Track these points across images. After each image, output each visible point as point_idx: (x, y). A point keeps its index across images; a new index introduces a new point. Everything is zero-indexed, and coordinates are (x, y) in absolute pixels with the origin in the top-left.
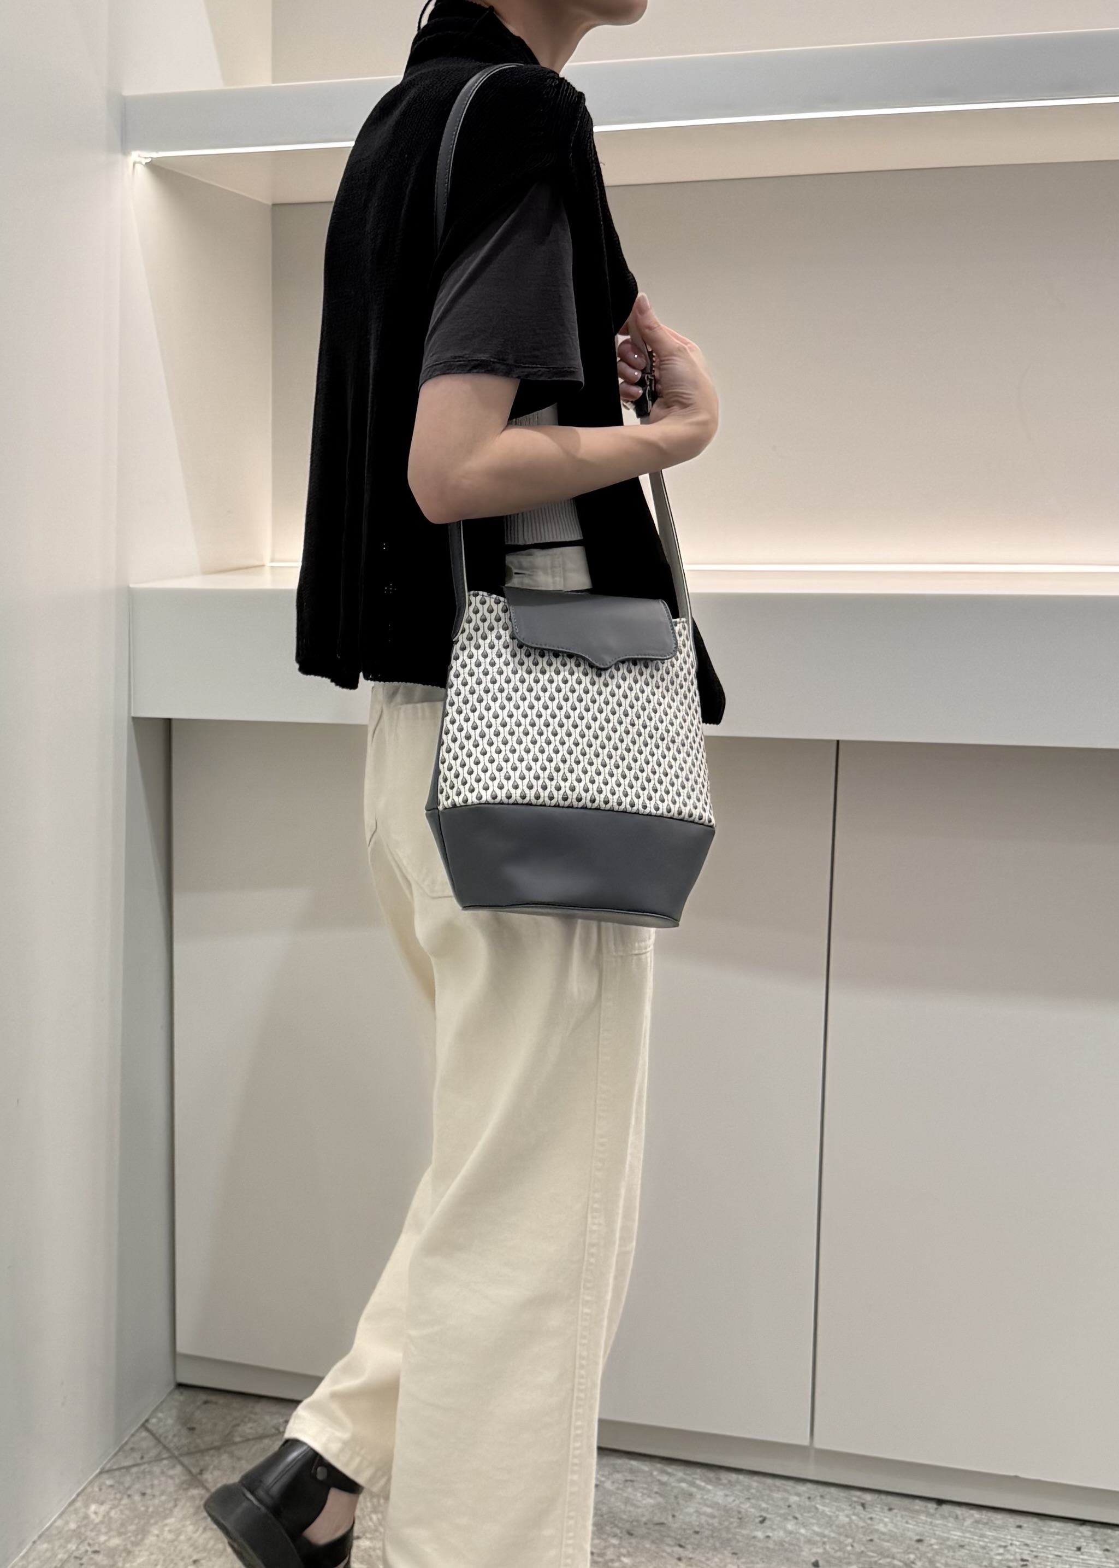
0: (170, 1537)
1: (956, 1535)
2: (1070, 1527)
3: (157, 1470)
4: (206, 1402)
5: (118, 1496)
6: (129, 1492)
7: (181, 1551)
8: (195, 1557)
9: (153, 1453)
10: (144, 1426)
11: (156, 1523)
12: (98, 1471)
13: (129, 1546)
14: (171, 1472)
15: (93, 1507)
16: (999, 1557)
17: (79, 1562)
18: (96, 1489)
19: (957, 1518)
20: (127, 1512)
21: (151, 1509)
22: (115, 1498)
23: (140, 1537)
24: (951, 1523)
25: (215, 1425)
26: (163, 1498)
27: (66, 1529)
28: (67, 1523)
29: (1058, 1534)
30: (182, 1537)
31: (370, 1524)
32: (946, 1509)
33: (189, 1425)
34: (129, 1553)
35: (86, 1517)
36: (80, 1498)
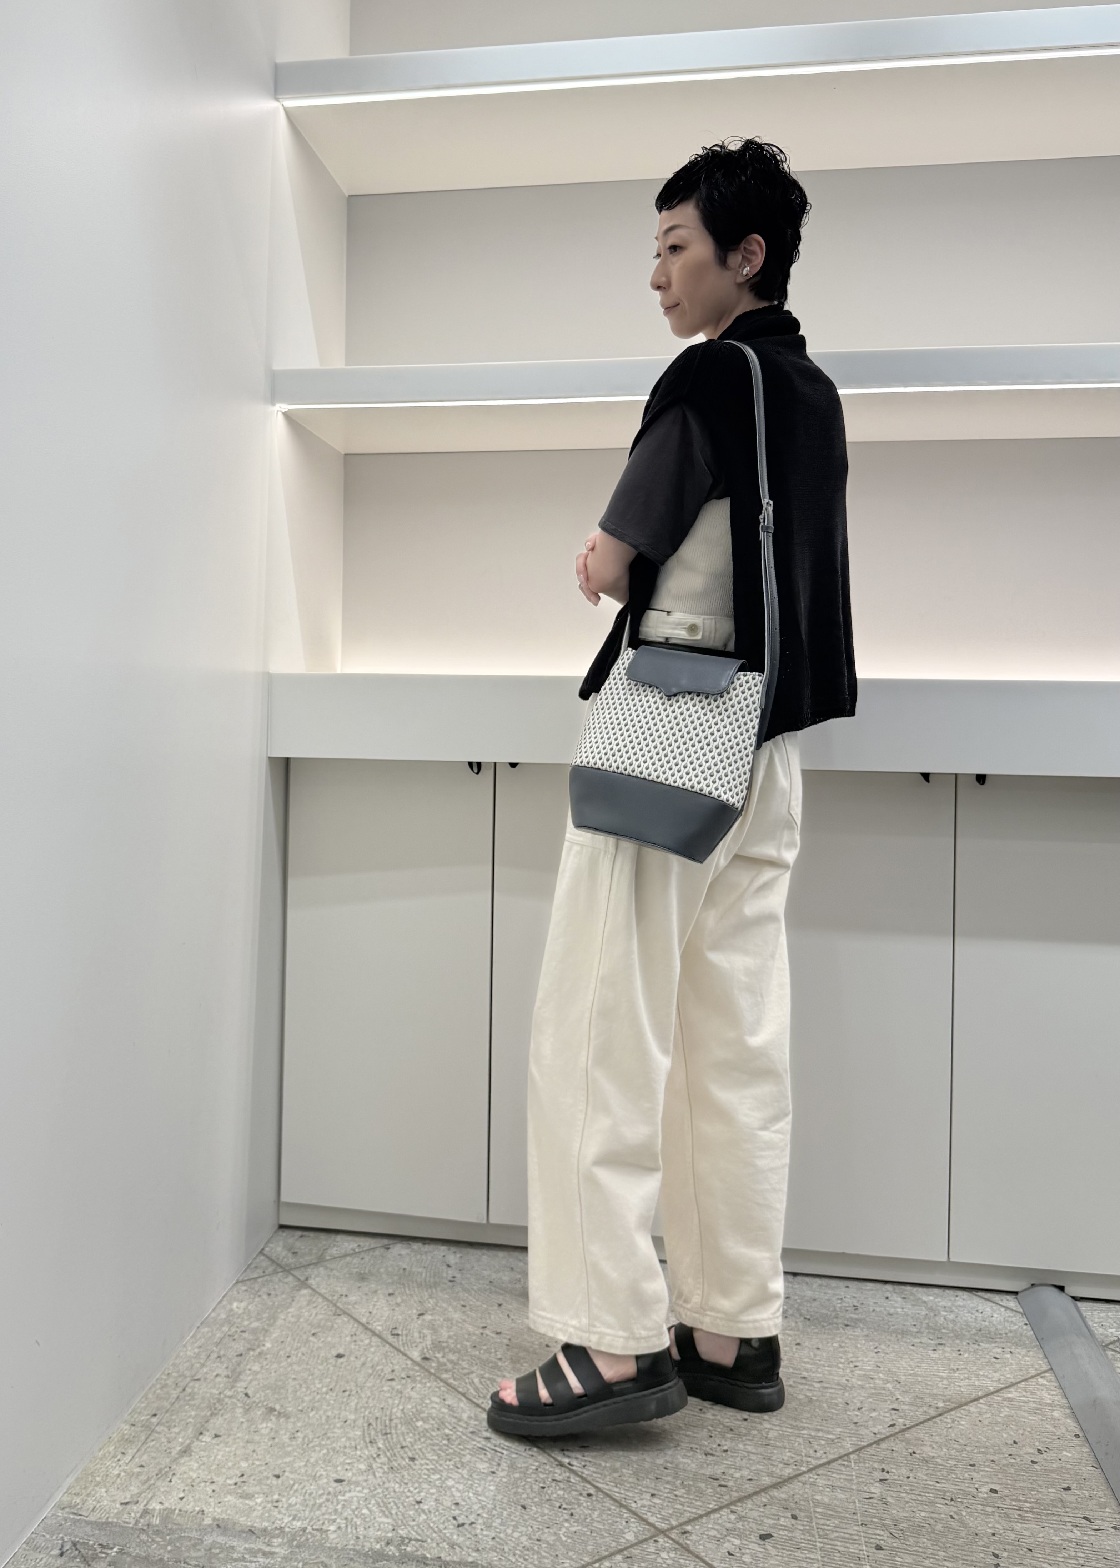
0: (293, 1320)
1: (809, 1293)
2: (879, 1286)
3: (275, 1279)
4: (301, 1236)
5: (252, 1296)
6: (259, 1294)
7: (303, 1328)
8: (313, 1332)
9: (271, 1269)
10: (261, 1252)
11: (282, 1312)
12: (234, 1282)
13: (266, 1327)
14: (286, 1280)
15: (235, 1304)
16: (839, 1305)
17: (232, 1338)
18: (235, 1293)
19: (807, 1283)
20: (260, 1306)
21: (276, 1304)
22: (250, 1298)
23: (272, 1321)
24: (805, 1287)
25: (311, 1250)
26: (284, 1296)
27: (219, 1318)
28: (219, 1315)
29: (872, 1290)
30: (302, 1320)
31: (429, 1305)
32: (799, 1278)
33: (293, 1251)
34: (267, 1331)
35: (232, 1310)
36: (225, 1299)
